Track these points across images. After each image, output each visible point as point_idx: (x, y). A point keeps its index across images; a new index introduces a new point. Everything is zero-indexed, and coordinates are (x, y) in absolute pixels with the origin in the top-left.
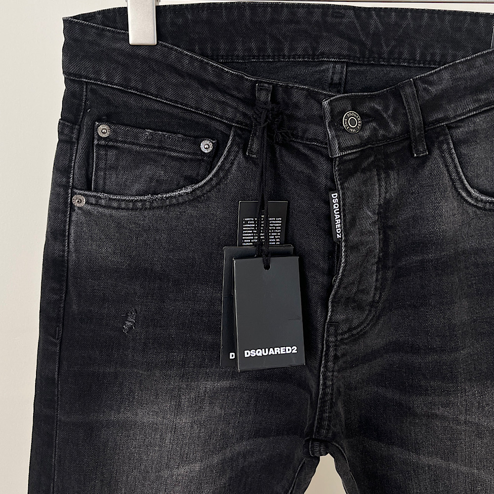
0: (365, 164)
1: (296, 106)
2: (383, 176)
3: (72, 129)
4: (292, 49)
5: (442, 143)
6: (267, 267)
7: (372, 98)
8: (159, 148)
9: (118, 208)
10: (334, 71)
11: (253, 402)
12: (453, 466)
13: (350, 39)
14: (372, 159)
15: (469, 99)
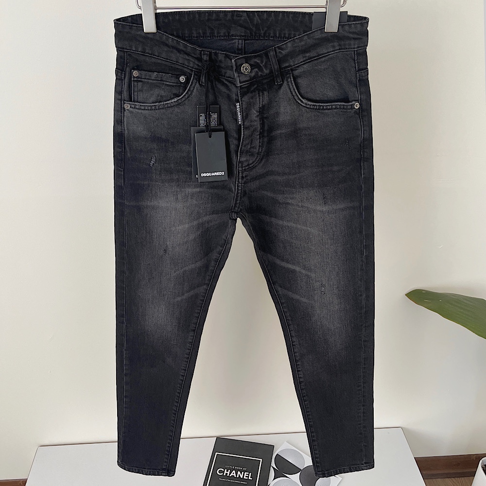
0: (252, 89)
1: (221, 61)
2: (261, 94)
3: (122, 73)
4: (218, 33)
5: (288, 78)
6: (210, 137)
7: (255, 57)
8: (161, 80)
9: (144, 109)
10: (238, 43)
11: (210, 198)
12: (299, 226)
13: (246, 28)
14: (256, 86)
15: (301, 56)
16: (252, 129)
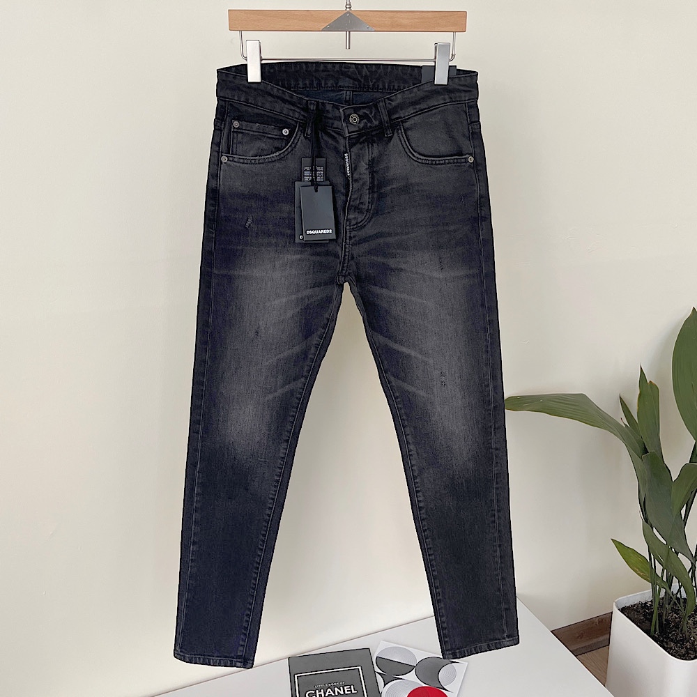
0: (361, 140)
1: (328, 111)
2: (370, 146)
3: (221, 123)
4: (326, 84)
5: (398, 130)
6: (316, 191)
7: (364, 108)
8: (262, 133)
9: (243, 163)
10: (347, 94)
13: (354, 79)
14: (365, 137)
15: (411, 108)
16: (361, 182)
